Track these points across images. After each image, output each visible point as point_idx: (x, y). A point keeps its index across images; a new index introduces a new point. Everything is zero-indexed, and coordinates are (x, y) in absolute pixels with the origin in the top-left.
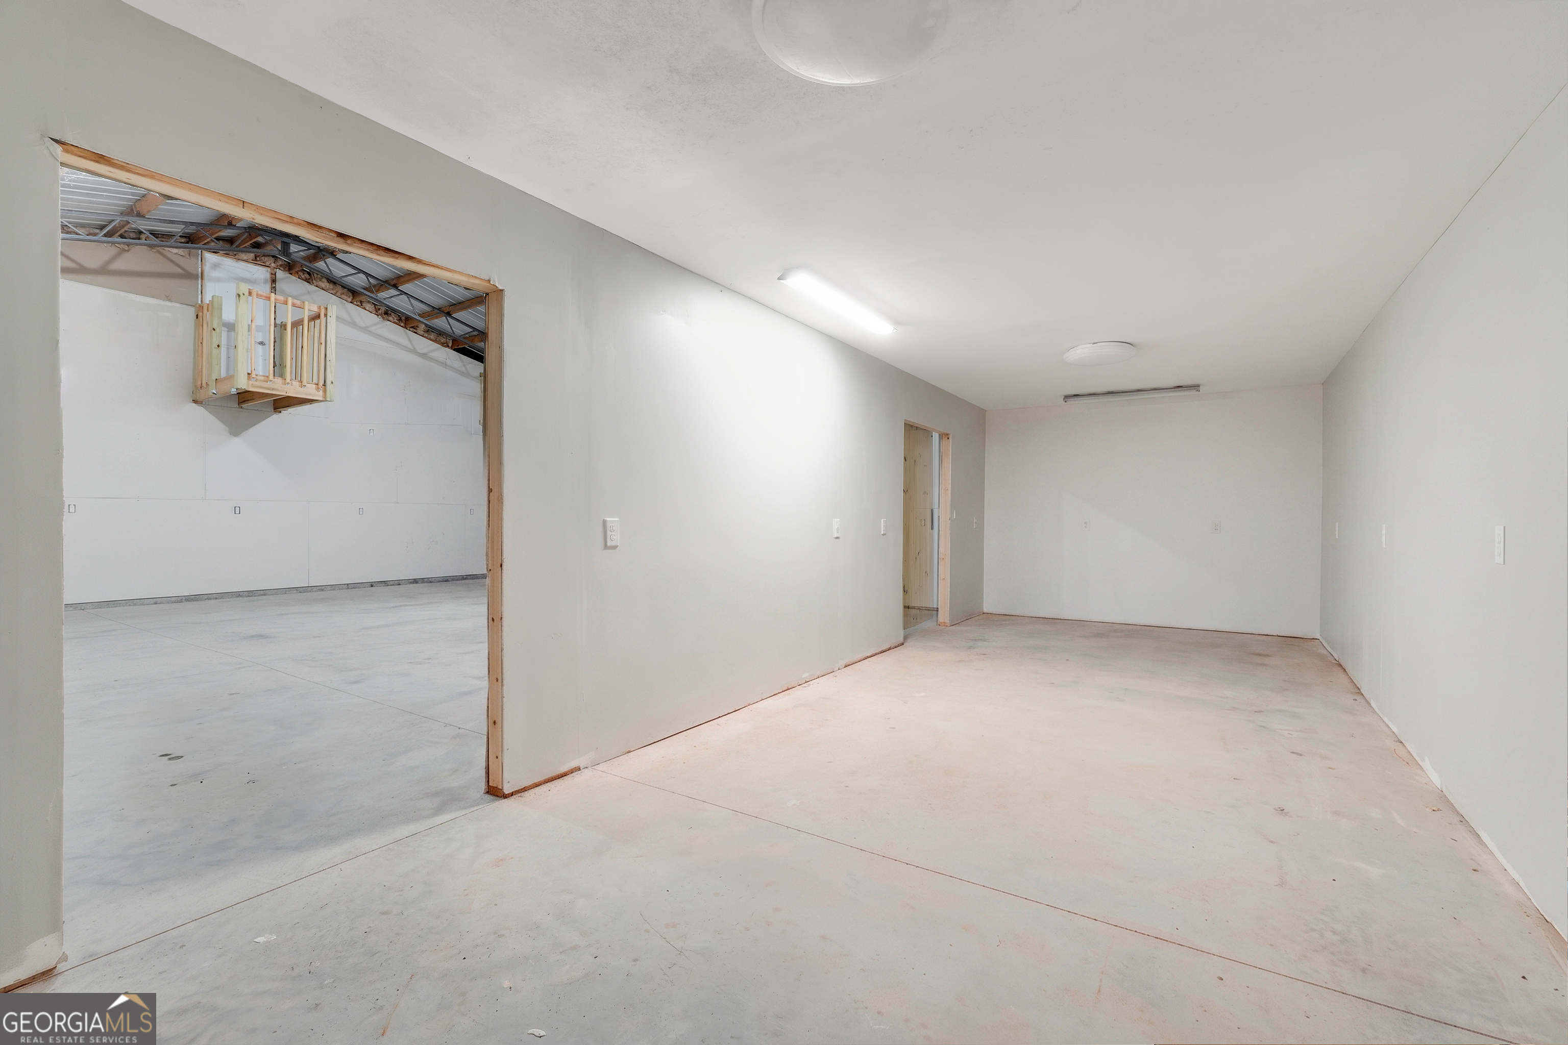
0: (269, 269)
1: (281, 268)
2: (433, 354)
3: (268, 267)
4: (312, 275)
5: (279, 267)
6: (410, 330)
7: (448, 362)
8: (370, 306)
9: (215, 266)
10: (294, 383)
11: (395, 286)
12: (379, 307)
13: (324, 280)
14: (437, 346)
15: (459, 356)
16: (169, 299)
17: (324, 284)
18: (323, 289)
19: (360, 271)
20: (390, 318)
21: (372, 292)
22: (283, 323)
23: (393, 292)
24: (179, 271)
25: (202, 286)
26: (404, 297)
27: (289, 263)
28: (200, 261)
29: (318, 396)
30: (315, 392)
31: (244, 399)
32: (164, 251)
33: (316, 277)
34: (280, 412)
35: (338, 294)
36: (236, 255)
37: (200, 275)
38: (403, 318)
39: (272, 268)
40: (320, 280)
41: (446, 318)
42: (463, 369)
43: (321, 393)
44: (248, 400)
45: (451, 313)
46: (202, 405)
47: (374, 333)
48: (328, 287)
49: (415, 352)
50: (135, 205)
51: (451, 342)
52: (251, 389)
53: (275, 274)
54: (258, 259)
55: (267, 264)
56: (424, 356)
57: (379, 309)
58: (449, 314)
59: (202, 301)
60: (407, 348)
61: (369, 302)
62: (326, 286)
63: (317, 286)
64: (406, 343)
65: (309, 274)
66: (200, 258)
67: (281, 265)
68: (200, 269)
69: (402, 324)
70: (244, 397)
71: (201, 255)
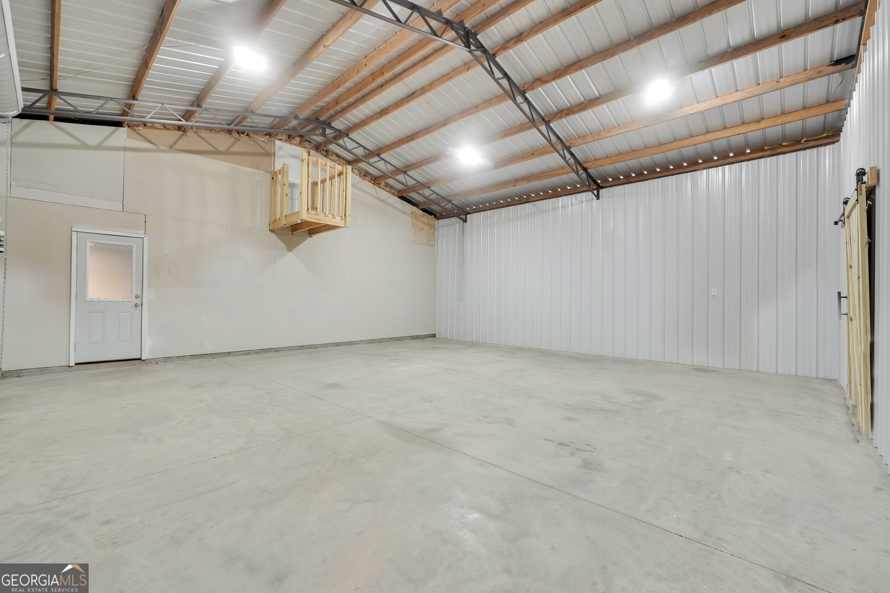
0: (306, 149)
1: (313, 149)
2: (389, 200)
3: (306, 148)
4: (328, 152)
5: (311, 148)
6: (376, 186)
7: (395, 205)
8: (356, 171)
9: (280, 148)
10: (329, 215)
11: (378, 155)
12: (361, 171)
13: (335, 155)
14: (390, 195)
15: (401, 202)
16: (258, 168)
17: (334, 158)
18: (333, 161)
19: (361, 145)
20: (367, 178)
21: (366, 159)
22: (315, 182)
23: (376, 159)
24: (263, 151)
25: (274, 161)
26: (382, 161)
27: (317, 145)
28: (273, 145)
29: (341, 223)
30: (340, 221)
31: (296, 229)
32: (256, 139)
33: (330, 153)
34: (312, 236)
35: (341, 164)
36: (290, 141)
37: (273, 154)
38: (373, 178)
39: (308, 148)
40: (332, 155)
41: (404, 175)
42: (403, 209)
43: (343, 222)
44: (298, 229)
45: (406, 172)
46: (274, 233)
47: (359, 188)
48: (336, 159)
49: (378, 199)
50: (250, 106)
51: (397, 192)
52: (309, 220)
53: (310, 153)
54: (301, 143)
55: (306, 146)
56: (383, 201)
57: (361, 173)
58: (405, 172)
59: (274, 169)
60: (374, 196)
61: (356, 168)
62: (335, 159)
63: (330, 159)
64: (374, 193)
65: (326, 151)
66: (273, 144)
67: (313, 147)
68: (273, 151)
69: (372, 182)
70: (295, 228)
71: (274, 142)
